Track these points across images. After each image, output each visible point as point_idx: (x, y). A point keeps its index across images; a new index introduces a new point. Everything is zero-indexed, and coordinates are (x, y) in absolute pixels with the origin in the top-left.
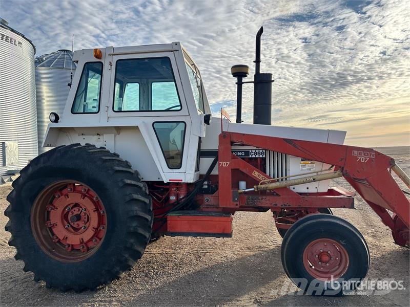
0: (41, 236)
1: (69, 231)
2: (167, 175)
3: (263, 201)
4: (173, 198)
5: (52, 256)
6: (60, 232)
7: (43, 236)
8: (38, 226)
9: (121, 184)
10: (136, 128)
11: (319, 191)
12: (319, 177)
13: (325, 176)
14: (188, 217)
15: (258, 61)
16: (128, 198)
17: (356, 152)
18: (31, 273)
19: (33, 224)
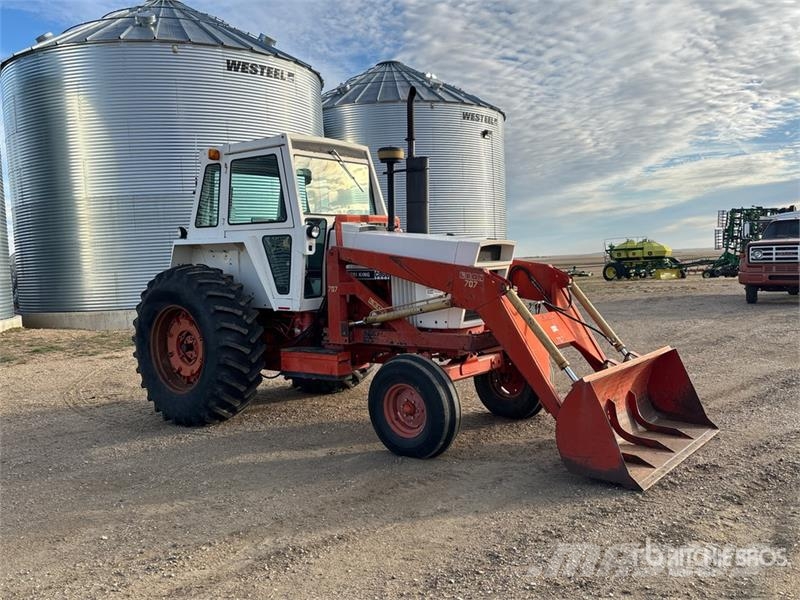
0: (161, 367)
1: (183, 361)
2: (277, 302)
3: (380, 337)
4: (298, 331)
5: (167, 386)
6: (176, 362)
7: (163, 365)
8: (158, 354)
9: (212, 311)
10: (241, 246)
11: (450, 327)
12: (428, 308)
13: (434, 307)
14: (298, 354)
15: (410, 139)
16: (218, 327)
17: (464, 274)
18: (152, 403)
19: (152, 354)
